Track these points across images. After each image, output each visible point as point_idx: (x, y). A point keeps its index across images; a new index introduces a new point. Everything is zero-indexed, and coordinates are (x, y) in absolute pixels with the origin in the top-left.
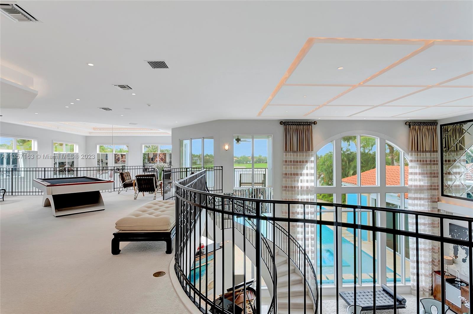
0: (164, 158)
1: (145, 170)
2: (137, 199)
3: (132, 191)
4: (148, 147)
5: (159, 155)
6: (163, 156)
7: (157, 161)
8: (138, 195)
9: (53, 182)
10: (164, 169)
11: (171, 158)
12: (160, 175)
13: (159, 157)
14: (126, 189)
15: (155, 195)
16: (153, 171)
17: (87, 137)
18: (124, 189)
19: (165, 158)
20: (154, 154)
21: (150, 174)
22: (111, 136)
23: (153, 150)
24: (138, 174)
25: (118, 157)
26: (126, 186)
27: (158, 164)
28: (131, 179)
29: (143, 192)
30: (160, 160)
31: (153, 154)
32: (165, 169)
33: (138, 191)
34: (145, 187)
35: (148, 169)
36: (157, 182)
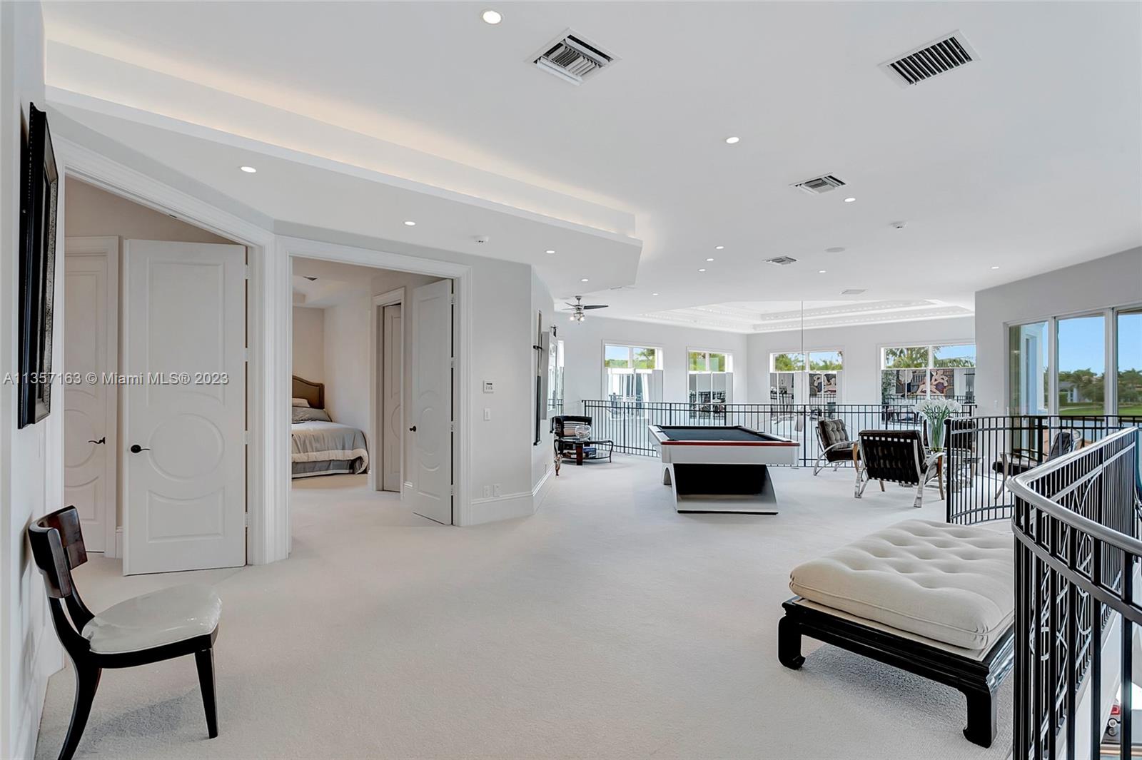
0: (946, 384)
1: (888, 416)
2: (863, 496)
3: (850, 472)
4: (898, 353)
5: (932, 375)
6: (943, 377)
7: (925, 392)
8: (865, 485)
9: (675, 436)
10: (952, 419)
11: (970, 383)
12: (937, 433)
13: (931, 380)
14: (834, 464)
15: (920, 492)
16: (911, 419)
17: (749, 337)
18: (830, 465)
19: (951, 383)
20: (914, 372)
21: (904, 428)
22: (799, 331)
23: (913, 362)
24: (867, 429)
25: (819, 381)
26: (834, 456)
27: (928, 401)
28: (847, 439)
29: (882, 480)
30: (935, 390)
31: (912, 374)
32: (954, 418)
33: (865, 476)
34: (888, 466)
35: (898, 414)
36: (926, 456)
